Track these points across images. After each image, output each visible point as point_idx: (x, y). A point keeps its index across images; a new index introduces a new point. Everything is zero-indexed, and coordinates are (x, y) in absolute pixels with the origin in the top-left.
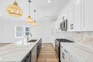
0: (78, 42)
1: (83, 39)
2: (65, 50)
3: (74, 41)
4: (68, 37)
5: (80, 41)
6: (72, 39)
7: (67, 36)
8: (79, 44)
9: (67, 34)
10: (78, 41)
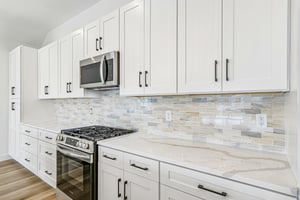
0: (150, 130)
1: (164, 119)
2: (133, 165)
3: (136, 127)
4: (110, 116)
5: (155, 125)
6: (125, 122)
7: (106, 113)
8: (151, 134)
9: (107, 107)
10: (150, 124)
